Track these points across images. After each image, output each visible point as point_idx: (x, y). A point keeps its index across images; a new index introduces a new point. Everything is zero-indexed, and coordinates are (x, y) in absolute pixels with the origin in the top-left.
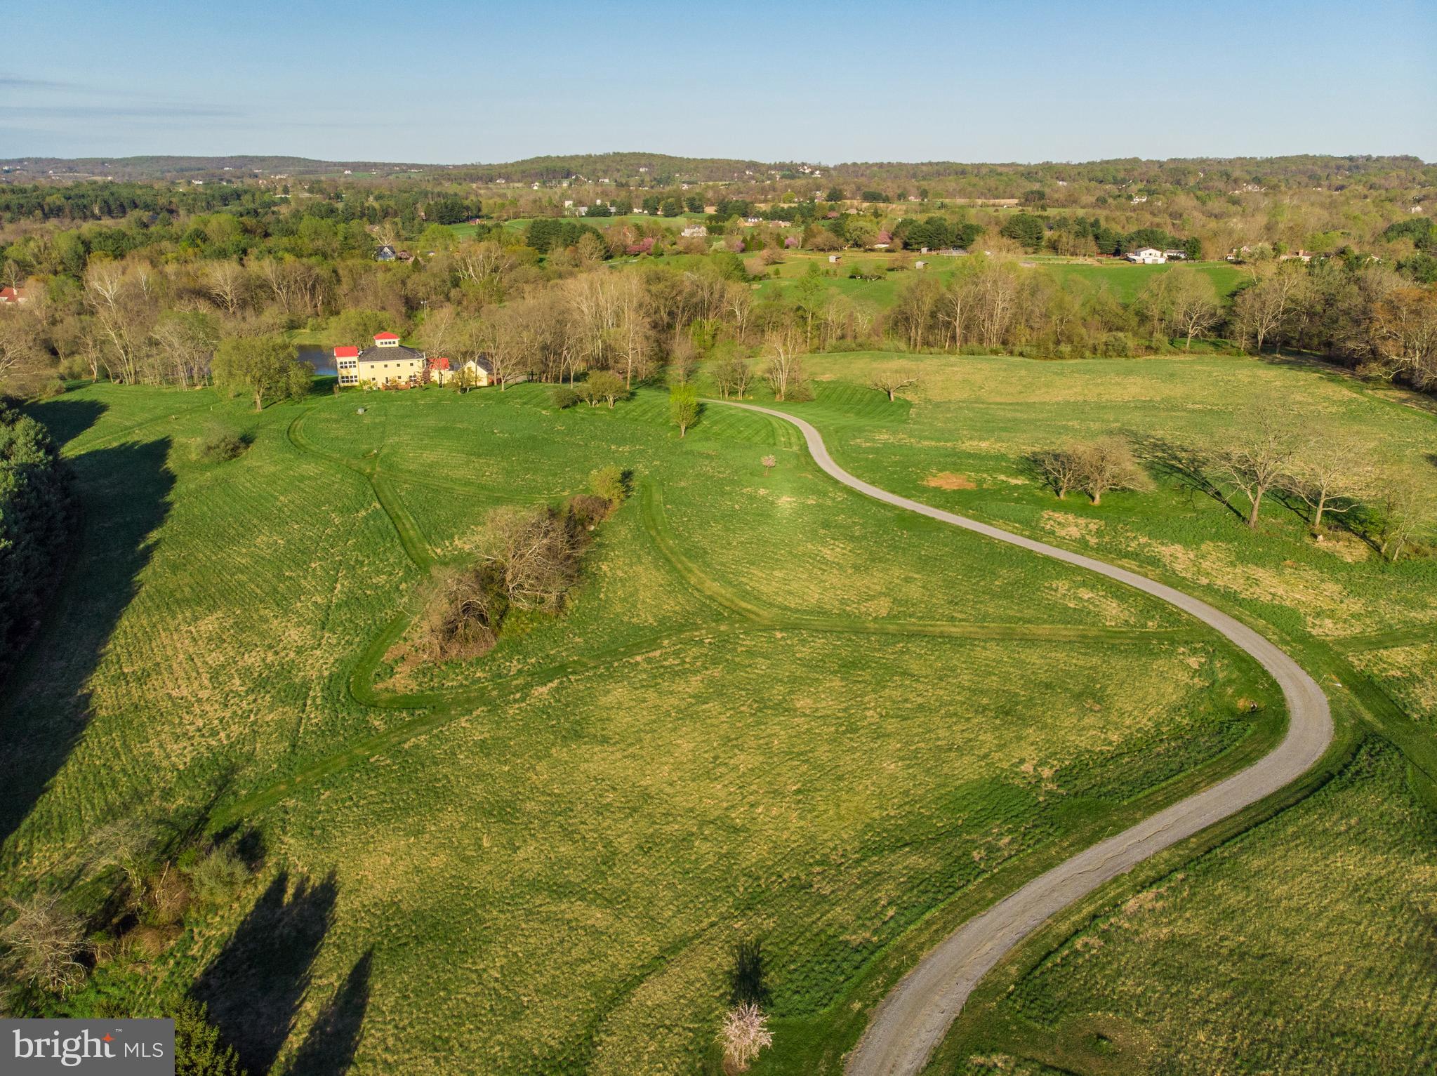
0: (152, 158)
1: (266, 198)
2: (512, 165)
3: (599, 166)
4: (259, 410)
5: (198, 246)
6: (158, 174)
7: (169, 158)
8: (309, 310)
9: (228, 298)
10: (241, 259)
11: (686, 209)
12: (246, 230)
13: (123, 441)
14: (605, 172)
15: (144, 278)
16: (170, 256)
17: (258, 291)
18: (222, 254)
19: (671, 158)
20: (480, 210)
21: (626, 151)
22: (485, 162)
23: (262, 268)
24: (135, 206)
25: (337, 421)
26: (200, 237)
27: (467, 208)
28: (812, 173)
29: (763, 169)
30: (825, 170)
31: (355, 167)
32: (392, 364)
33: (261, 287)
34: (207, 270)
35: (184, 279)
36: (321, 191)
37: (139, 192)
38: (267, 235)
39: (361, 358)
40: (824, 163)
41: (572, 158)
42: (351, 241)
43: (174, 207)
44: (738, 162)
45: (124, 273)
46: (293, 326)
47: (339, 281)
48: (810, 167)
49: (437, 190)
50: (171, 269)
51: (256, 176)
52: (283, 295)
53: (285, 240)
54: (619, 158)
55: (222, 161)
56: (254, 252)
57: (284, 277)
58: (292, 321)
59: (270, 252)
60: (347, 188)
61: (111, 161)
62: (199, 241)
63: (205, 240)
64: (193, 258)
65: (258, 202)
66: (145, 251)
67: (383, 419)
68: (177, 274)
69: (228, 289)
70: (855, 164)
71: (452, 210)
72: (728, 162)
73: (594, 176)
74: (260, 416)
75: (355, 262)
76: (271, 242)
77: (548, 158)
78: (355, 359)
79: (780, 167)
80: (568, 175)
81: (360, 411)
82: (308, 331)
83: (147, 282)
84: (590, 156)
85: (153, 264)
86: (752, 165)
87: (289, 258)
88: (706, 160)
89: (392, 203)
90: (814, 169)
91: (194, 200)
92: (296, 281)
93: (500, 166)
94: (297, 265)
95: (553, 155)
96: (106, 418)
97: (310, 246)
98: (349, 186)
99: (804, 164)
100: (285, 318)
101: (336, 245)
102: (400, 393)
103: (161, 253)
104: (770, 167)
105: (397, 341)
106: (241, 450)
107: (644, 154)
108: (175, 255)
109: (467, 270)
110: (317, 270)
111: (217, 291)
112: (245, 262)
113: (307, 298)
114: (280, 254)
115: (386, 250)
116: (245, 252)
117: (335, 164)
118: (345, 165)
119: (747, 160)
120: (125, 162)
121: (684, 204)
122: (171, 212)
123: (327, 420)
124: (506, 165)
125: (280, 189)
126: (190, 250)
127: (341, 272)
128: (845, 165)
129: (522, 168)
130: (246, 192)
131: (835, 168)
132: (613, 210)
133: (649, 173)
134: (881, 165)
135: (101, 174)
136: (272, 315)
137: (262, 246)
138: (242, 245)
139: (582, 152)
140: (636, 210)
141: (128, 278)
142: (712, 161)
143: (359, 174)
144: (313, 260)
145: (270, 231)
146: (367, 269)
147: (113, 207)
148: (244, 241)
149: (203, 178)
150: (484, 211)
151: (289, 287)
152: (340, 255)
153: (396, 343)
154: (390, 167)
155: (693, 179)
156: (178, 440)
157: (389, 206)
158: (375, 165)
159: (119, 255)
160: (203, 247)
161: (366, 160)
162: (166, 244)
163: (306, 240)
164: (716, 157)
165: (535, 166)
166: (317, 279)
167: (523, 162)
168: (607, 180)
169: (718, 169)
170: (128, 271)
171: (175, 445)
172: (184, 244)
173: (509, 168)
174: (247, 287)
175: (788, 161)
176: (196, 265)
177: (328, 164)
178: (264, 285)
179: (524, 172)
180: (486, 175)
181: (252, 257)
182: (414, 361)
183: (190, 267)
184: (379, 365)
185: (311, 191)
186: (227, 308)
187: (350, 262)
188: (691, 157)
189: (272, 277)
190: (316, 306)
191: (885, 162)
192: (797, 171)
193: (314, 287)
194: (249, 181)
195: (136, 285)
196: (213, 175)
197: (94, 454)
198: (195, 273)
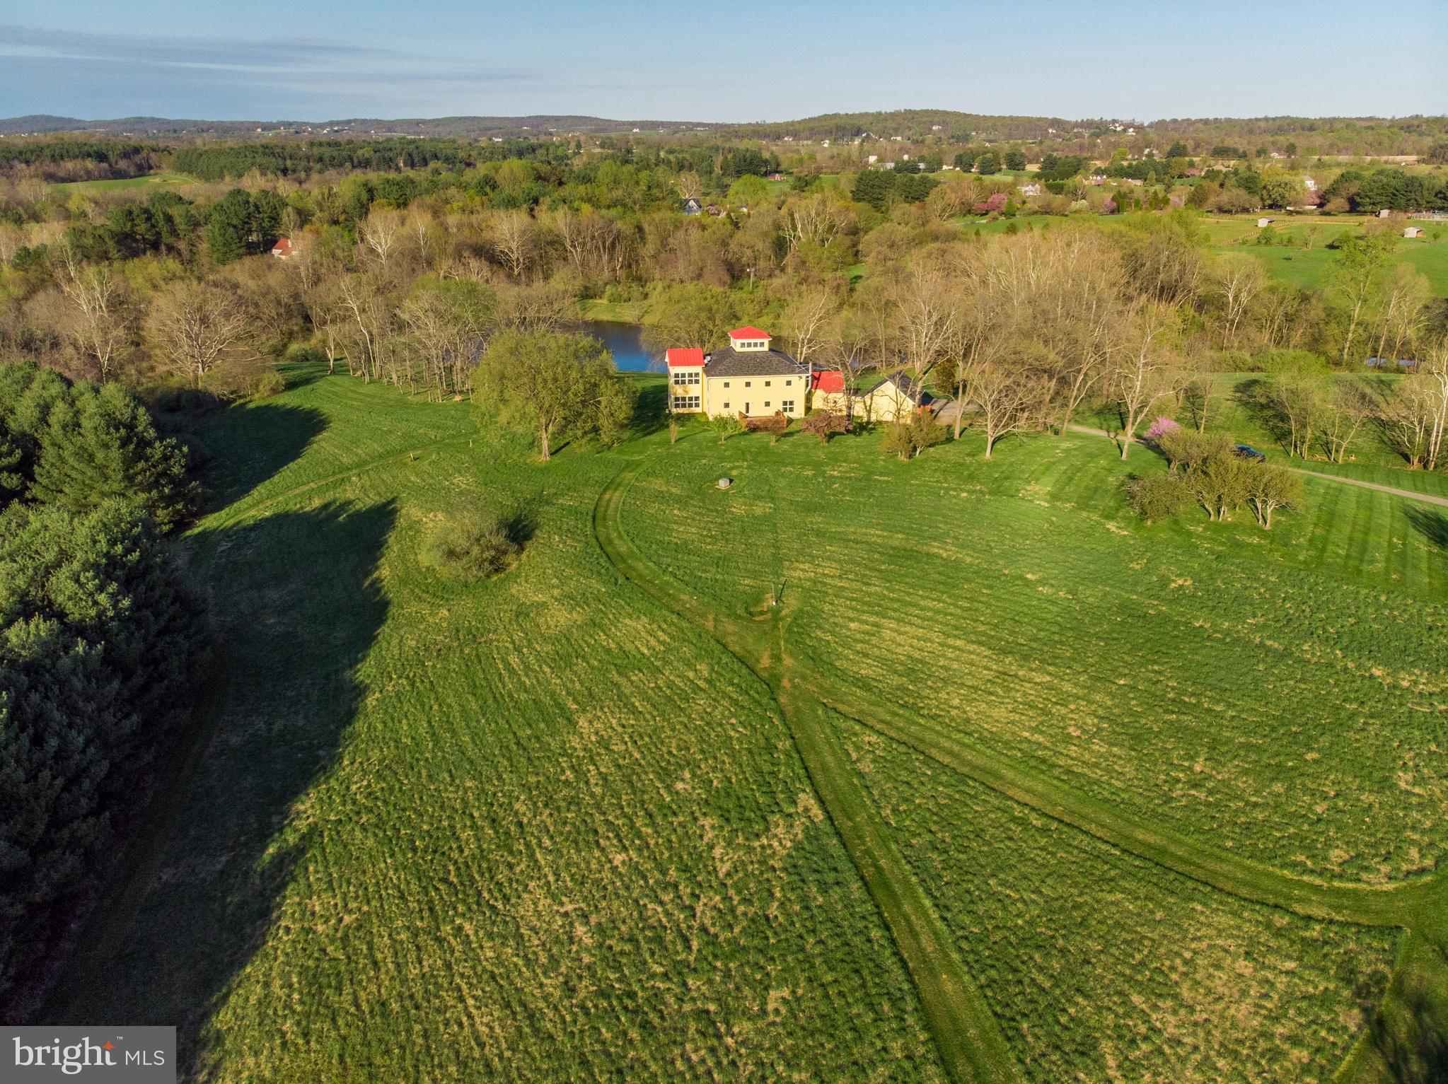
0: (460, 118)
1: (560, 152)
2: (799, 122)
3: (890, 124)
4: (543, 458)
5: (486, 194)
6: (464, 134)
7: (474, 119)
8: (607, 274)
9: (514, 257)
10: (532, 210)
11: (1004, 167)
12: (539, 177)
13: (329, 496)
14: (897, 131)
15: (422, 230)
16: (455, 205)
17: (549, 248)
18: (511, 203)
19: (966, 115)
20: (778, 165)
21: (918, 108)
22: (770, 121)
23: (554, 219)
24: (436, 157)
25: (682, 502)
26: (489, 184)
27: (766, 162)
28: (1125, 131)
29: (1068, 127)
30: (1140, 128)
31: (644, 125)
32: (758, 381)
33: (552, 243)
34: (493, 222)
35: (467, 232)
36: (612, 146)
37: (441, 145)
38: (561, 183)
39: (710, 371)
40: (1138, 121)
41: (861, 115)
42: (655, 191)
43: (472, 160)
44: (1039, 119)
45: (403, 223)
46: (587, 294)
47: (643, 238)
48: (1122, 124)
49: (727, 145)
50: (452, 220)
51: (551, 134)
52: (577, 255)
53: (582, 189)
54: (910, 115)
55: (520, 121)
56: (546, 201)
57: (579, 233)
58: (586, 288)
59: (564, 201)
60: (638, 144)
61: (424, 122)
62: (488, 189)
63: (494, 187)
64: (479, 208)
65: (551, 156)
66: (429, 200)
67: (768, 507)
68: (460, 227)
69: (514, 246)
70: (1175, 121)
71: (751, 163)
72: (1029, 120)
73: (884, 133)
74: (546, 470)
75: (662, 215)
76: (565, 191)
77: (836, 115)
78: (699, 369)
79: (1088, 124)
80: (858, 132)
81: (723, 484)
82: (605, 301)
83: (424, 236)
84: (880, 114)
85: (436, 213)
86: (1056, 123)
87: (586, 208)
88: (1004, 118)
89: (687, 156)
90: (1127, 127)
91: (492, 153)
92: (593, 238)
93: (787, 124)
94: (595, 216)
95: (842, 112)
96: (323, 445)
97: (607, 195)
98: (639, 142)
99: (1114, 121)
100: (579, 283)
101: (637, 196)
102: (786, 445)
103: (447, 202)
104: (1076, 125)
105: (766, 341)
106: (510, 558)
107: (936, 112)
108: (461, 204)
109: (795, 229)
110: (619, 225)
111: (502, 247)
112: (536, 213)
113: (606, 258)
114: (576, 204)
115: (692, 203)
116: (536, 201)
117: (624, 123)
118: (634, 124)
119: (1050, 117)
120: (437, 123)
121: (1002, 161)
122: (469, 165)
123: (660, 497)
124: (793, 123)
125: (573, 145)
126: (477, 199)
127: (646, 227)
128: (1163, 122)
129: (812, 125)
130: (541, 146)
131: (1151, 126)
132: (922, 166)
133: (944, 131)
134: (1206, 122)
135: (414, 133)
136: (562, 280)
137: (556, 195)
138: (533, 194)
139: (872, 109)
140: (945, 167)
141: (405, 230)
142: (1011, 118)
143: (647, 132)
144: (613, 212)
145: (564, 179)
146: (678, 225)
147: (416, 160)
148: (536, 188)
149: (503, 136)
150: (782, 167)
151: (584, 244)
152: (643, 209)
153: (763, 345)
154: (676, 126)
155: (991, 137)
156: (410, 511)
157: (684, 159)
158: (662, 124)
159: (402, 204)
160: (491, 195)
161: (654, 119)
162: (452, 191)
163: (605, 189)
164: (1015, 114)
165: (824, 123)
166: (618, 237)
167: (811, 119)
168: (899, 138)
169: (1017, 127)
170: (408, 222)
171: (401, 522)
172: (472, 191)
173: (797, 127)
174: (536, 243)
175: (1097, 118)
176: (481, 217)
177: (618, 123)
178: (556, 242)
179: (812, 129)
180: (774, 133)
181: (544, 207)
182: (794, 378)
183: (474, 219)
184: (737, 382)
185: (602, 146)
186: (511, 268)
187: (657, 216)
188: (988, 114)
189: (565, 231)
190: (614, 270)
191: (1211, 117)
192: (1108, 129)
193: (613, 244)
194: (543, 138)
195: (413, 238)
196: (512, 134)
197: (281, 520)
198: (479, 224)
